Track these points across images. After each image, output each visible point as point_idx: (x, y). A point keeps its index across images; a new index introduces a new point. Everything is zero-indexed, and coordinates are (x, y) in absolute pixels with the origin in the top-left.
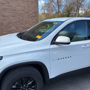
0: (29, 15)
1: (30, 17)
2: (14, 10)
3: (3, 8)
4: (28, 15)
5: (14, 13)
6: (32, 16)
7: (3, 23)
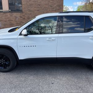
0: (53, 9)
1: (54, 10)
2: (39, 5)
3: (30, 4)
4: (51, 9)
5: (39, 7)
6: (56, 9)
7: (29, 17)
